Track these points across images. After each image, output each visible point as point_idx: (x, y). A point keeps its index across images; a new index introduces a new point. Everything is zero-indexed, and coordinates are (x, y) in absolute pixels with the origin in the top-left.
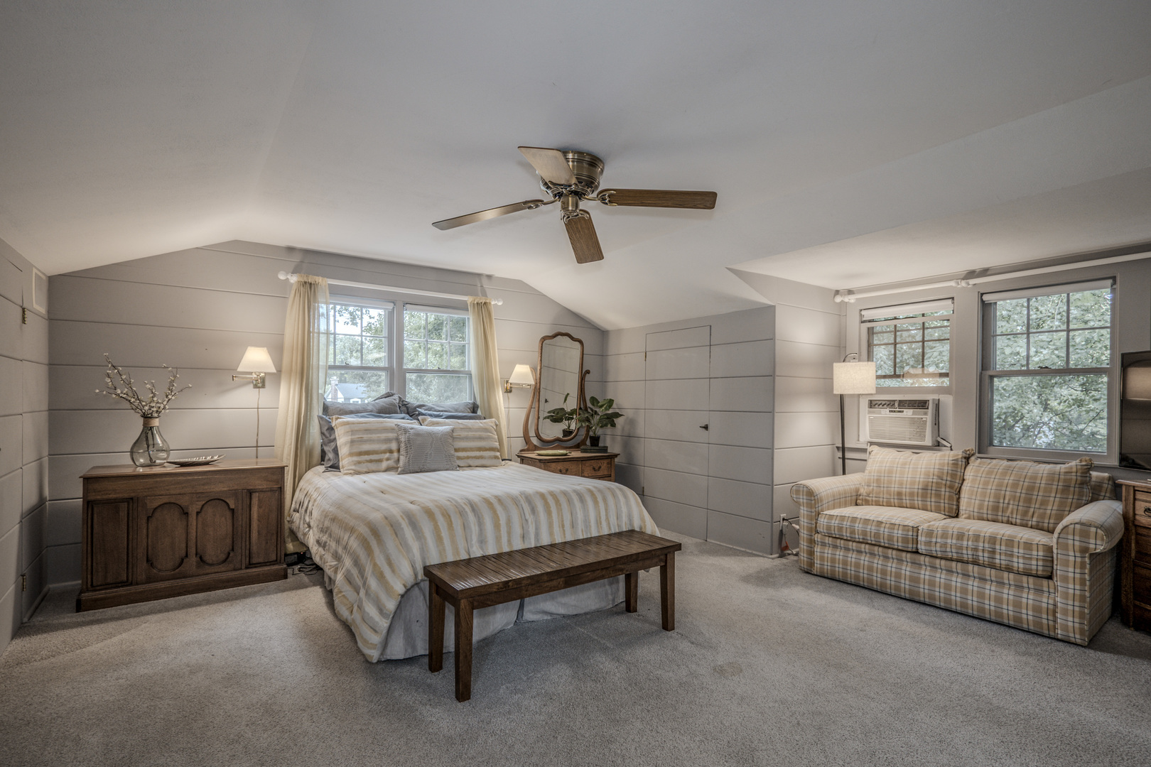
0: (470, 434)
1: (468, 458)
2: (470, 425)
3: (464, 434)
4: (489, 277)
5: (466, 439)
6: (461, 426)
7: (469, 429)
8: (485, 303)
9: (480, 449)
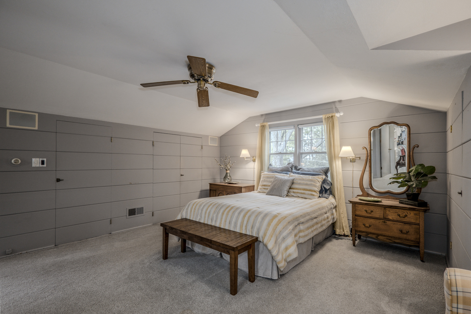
0: (302, 182)
1: (298, 193)
2: (304, 178)
3: (299, 182)
4: (340, 101)
5: (300, 184)
6: (300, 178)
7: (303, 180)
8: (332, 116)
9: (304, 189)
